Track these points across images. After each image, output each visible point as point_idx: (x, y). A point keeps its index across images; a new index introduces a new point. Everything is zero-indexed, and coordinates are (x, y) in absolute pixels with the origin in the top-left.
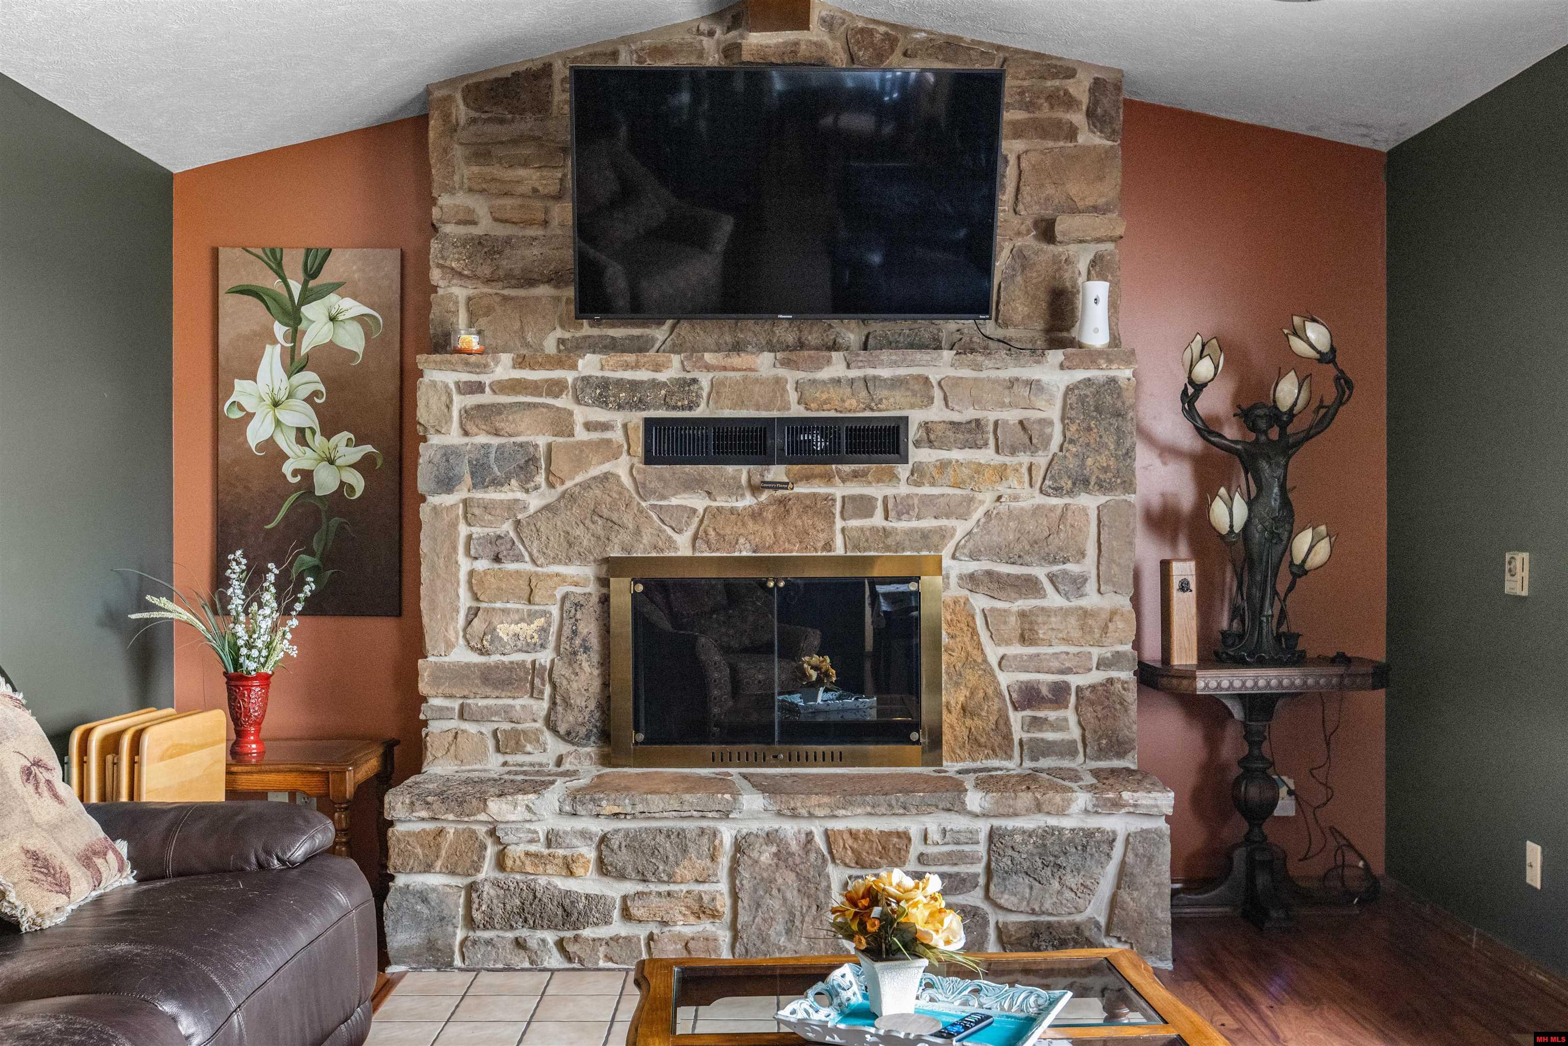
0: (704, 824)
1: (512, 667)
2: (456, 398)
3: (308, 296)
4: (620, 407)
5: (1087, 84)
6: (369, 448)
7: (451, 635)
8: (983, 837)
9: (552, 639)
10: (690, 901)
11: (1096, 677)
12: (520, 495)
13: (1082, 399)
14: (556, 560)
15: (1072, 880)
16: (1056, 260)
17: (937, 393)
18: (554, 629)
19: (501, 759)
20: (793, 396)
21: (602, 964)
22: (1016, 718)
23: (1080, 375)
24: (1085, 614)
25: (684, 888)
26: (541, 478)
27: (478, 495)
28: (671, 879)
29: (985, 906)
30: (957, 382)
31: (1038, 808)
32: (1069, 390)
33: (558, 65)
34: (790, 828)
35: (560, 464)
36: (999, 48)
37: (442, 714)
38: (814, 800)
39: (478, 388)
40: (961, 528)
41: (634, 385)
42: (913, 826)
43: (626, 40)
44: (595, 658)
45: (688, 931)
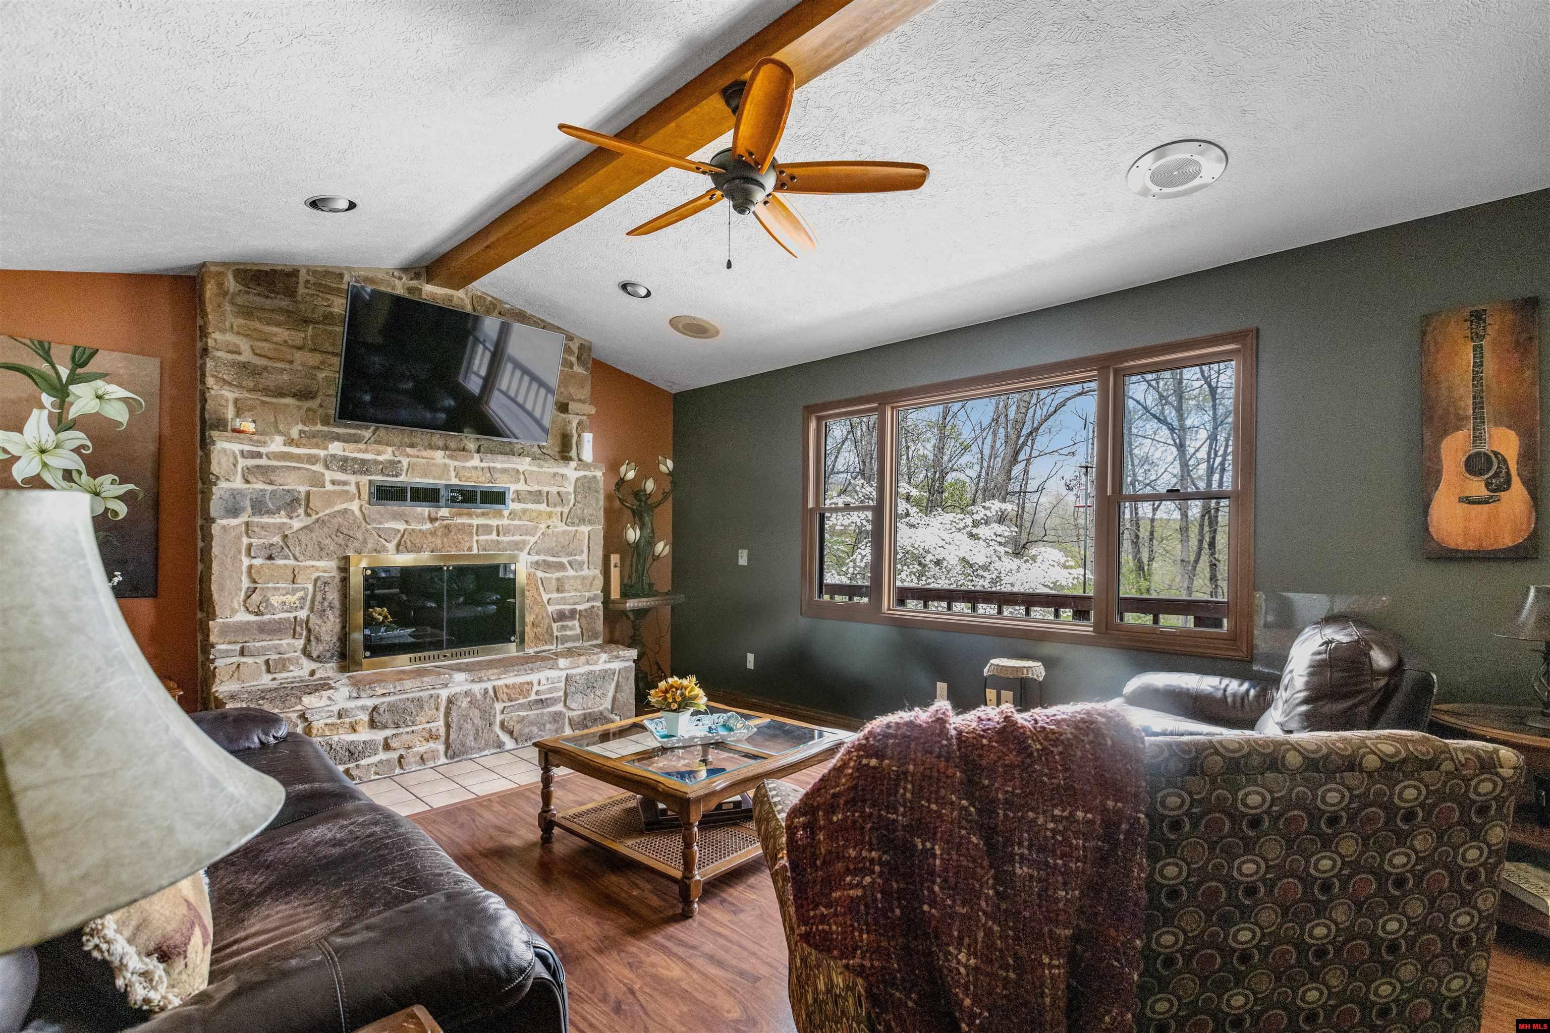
0: (432, 692)
1: (280, 622)
2: (240, 460)
3: (74, 379)
4: (354, 473)
5: (577, 345)
6: (132, 486)
7: (236, 605)
8: (563, 679)
9: (308, 603)
10: (424, 734)
11: (587, 605)
12: (286, 520)
13: (583, 484)
14: (311, 558)
15: (598, 693)
16: (564, 420)
17: (522, 477)
18: (309, 597)
19: (270, 677)
20: (453, 474)
21: (373, 777)
22: (555, 626)
23: (582, 473)
24: (584, 578)
25: (421, 727)
26: (301, 511)
27: (256, 519)
28: (414, 723)
29: (564, 710)
30: (532, 472)
31: (588, 663)
32: (577, 479)
33: (303, 272)
34: (477, 688)
35: (315, 503)
36: (542, 321)
37: (227, 654)
38: (491, 671)
39: (259, 455)
40: (532, 540)
41: (363, 462)
42: (533, 677)
43: (349, 269)
44: (337, 613)
45: (422, 749)
